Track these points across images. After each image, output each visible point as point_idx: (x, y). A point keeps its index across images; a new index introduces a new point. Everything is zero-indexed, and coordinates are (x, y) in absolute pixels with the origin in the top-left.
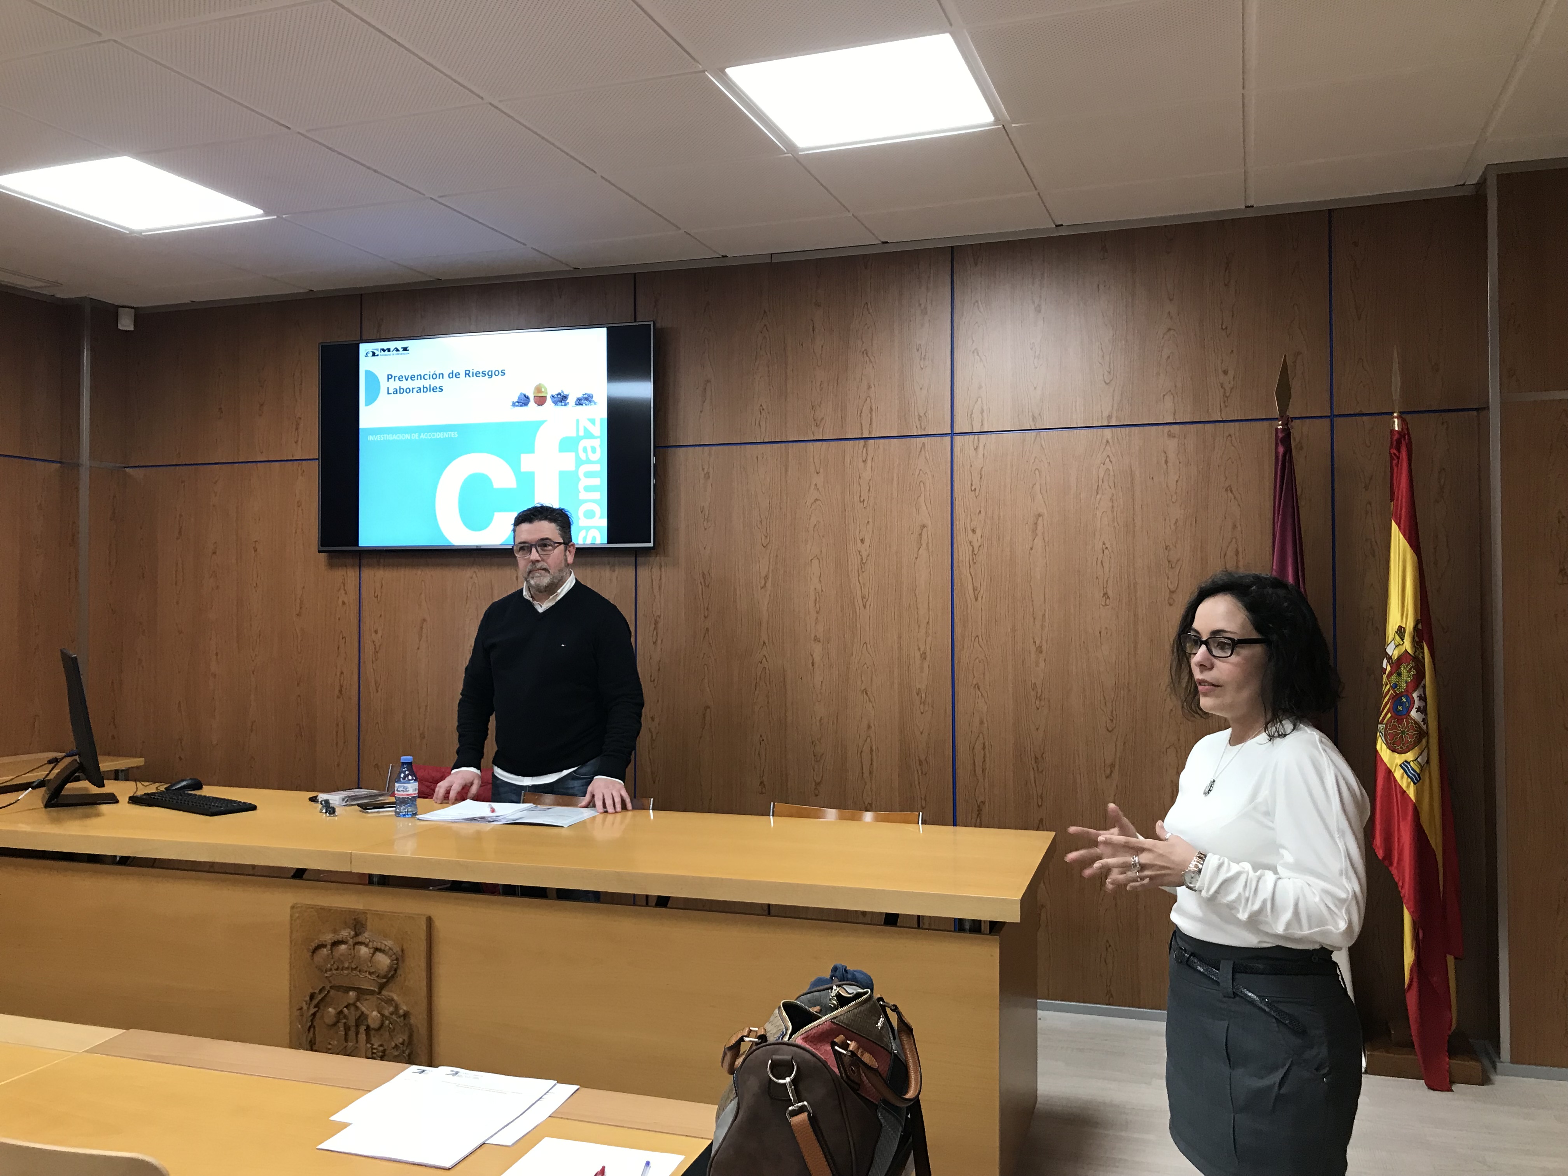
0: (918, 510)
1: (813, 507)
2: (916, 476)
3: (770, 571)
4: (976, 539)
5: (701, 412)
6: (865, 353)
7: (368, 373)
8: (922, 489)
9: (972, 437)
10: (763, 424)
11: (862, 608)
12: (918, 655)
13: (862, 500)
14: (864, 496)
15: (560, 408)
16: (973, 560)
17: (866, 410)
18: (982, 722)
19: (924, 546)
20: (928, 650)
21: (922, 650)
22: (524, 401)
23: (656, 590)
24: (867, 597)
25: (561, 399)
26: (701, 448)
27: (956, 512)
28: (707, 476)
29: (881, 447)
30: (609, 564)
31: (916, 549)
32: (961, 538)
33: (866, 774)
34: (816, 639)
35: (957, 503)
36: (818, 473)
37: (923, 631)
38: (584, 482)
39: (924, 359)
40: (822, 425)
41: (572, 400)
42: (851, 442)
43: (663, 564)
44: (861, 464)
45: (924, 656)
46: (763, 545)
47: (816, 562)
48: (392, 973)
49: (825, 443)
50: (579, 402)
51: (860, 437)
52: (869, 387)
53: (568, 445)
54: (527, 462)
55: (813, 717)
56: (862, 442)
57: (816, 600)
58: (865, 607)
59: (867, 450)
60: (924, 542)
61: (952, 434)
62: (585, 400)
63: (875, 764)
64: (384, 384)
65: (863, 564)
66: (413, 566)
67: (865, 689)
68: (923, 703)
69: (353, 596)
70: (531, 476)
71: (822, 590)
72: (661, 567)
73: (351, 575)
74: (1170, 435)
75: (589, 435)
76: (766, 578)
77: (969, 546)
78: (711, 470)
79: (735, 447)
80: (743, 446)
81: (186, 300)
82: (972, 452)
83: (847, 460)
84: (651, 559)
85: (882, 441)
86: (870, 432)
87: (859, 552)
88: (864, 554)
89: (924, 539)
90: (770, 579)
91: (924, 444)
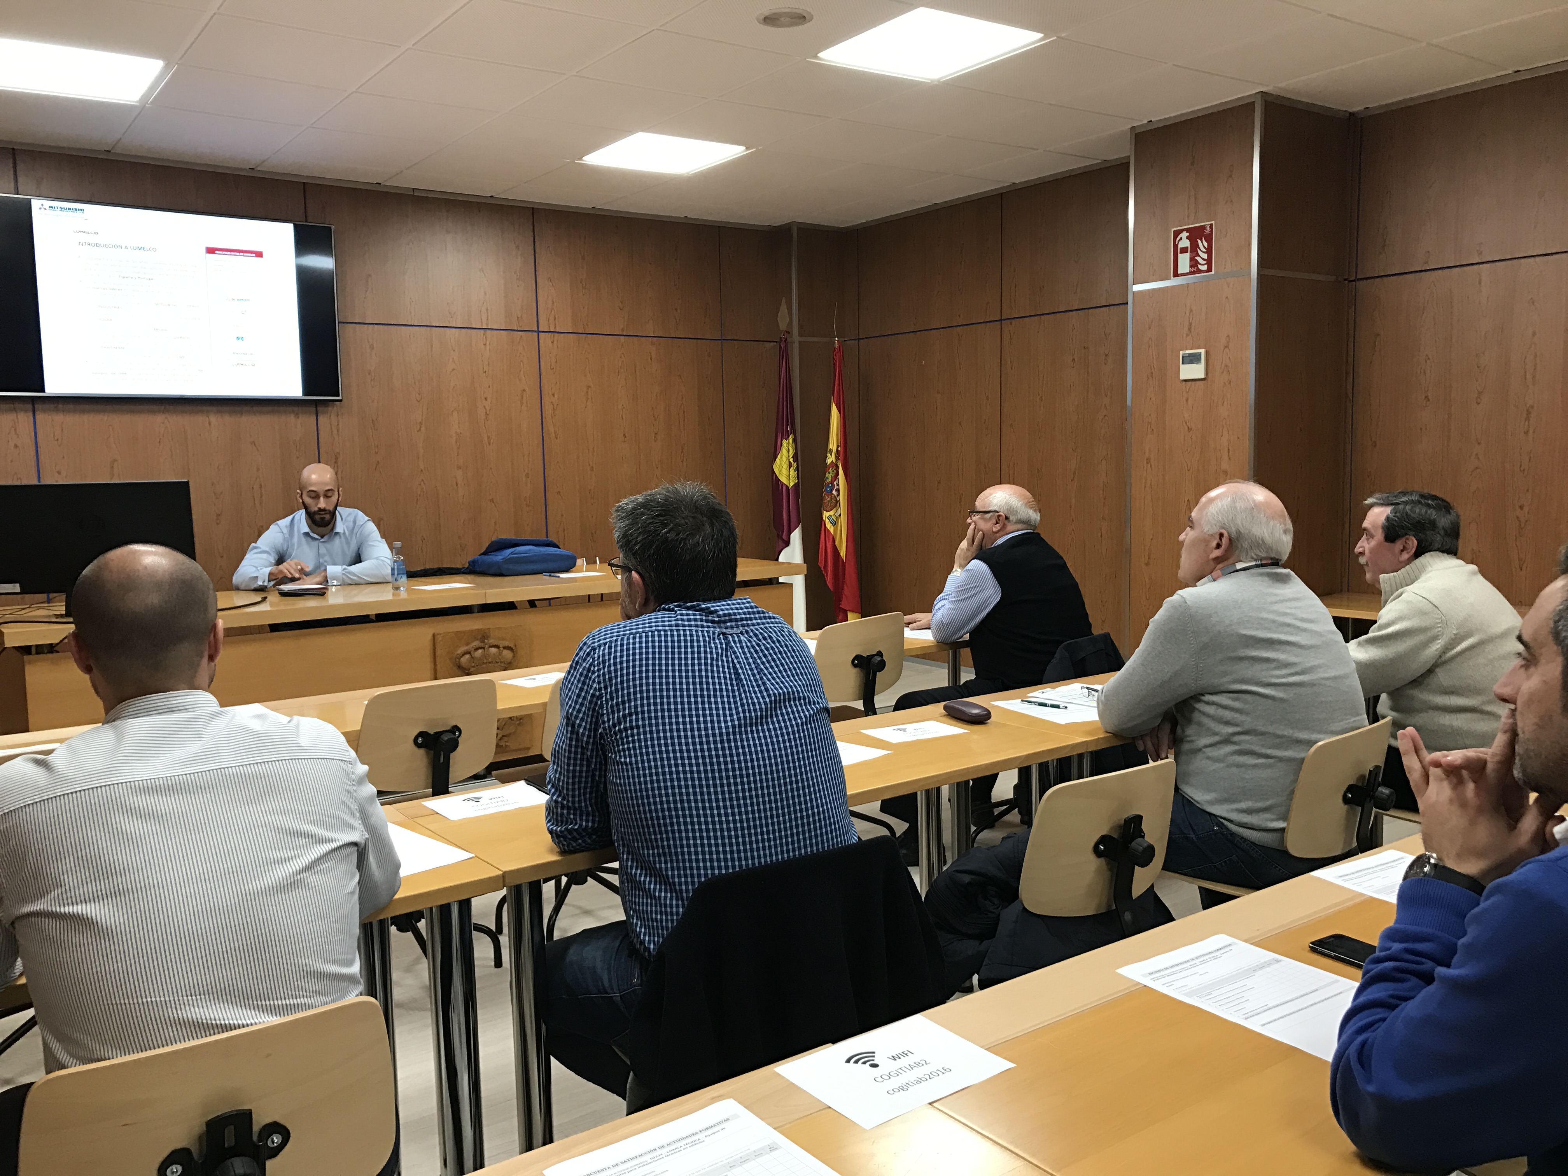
0: (520, 380)
1: (453, 374)
2: (518, 357)
3: (424, 419)
4: (554, 400)
5: (365, 298)
6: (482, 270)
8: (522, 366)
9: (550, 334)
10: (415, 312)
11: (488, 445)
12: (524, 476)
13: (483, 371)
14: (485, 368)
16: (554, 413)
17: (484, 310)
18: (562, 515)
19: (525, 404)
20: (530, 471)
21: (526, 472)
23: (335, 432)
24: (490, 437)
26: (365, 325)
27: (543, 382)
28: (373, 348)
29: (496, 336)
30: (293, 412)
31: (520, 408)
32: (546, 399)
34: (459, 467)
35: (543, 377)
36: (454, 350)
37: (526, 458)
39: (519, 280)
40: (455, 317)
42: (475, 331)
43: (339, 413)
44: (483, 346)
45: (527, 475)
46: (417, 401)
47: (455, 413)
49: (457, 330)
51: (481, 327)
52: (485, 294)
56: (482, 331)
57: (456, 440)
58: (490, 444)
59: (486, 337)
60: (524, 401)
61: (538, 332)
65: (487, 414)
67: (492, 499)
69: (27, 440)
71: (461, 433)
72: (338, 416)
73: (23, 419)
76: (421, 423)
77: (551, 405)
78: (375, 343)
79: (391, 326)
80: (397, 327)
82: (549, 344)
83: (473, 343)
84: (330, 409)
86: (487, 324)
87: (484, 407)
88: (488, 408)
89: (525, 398)
90: (423, 425)
91: (521, 337)
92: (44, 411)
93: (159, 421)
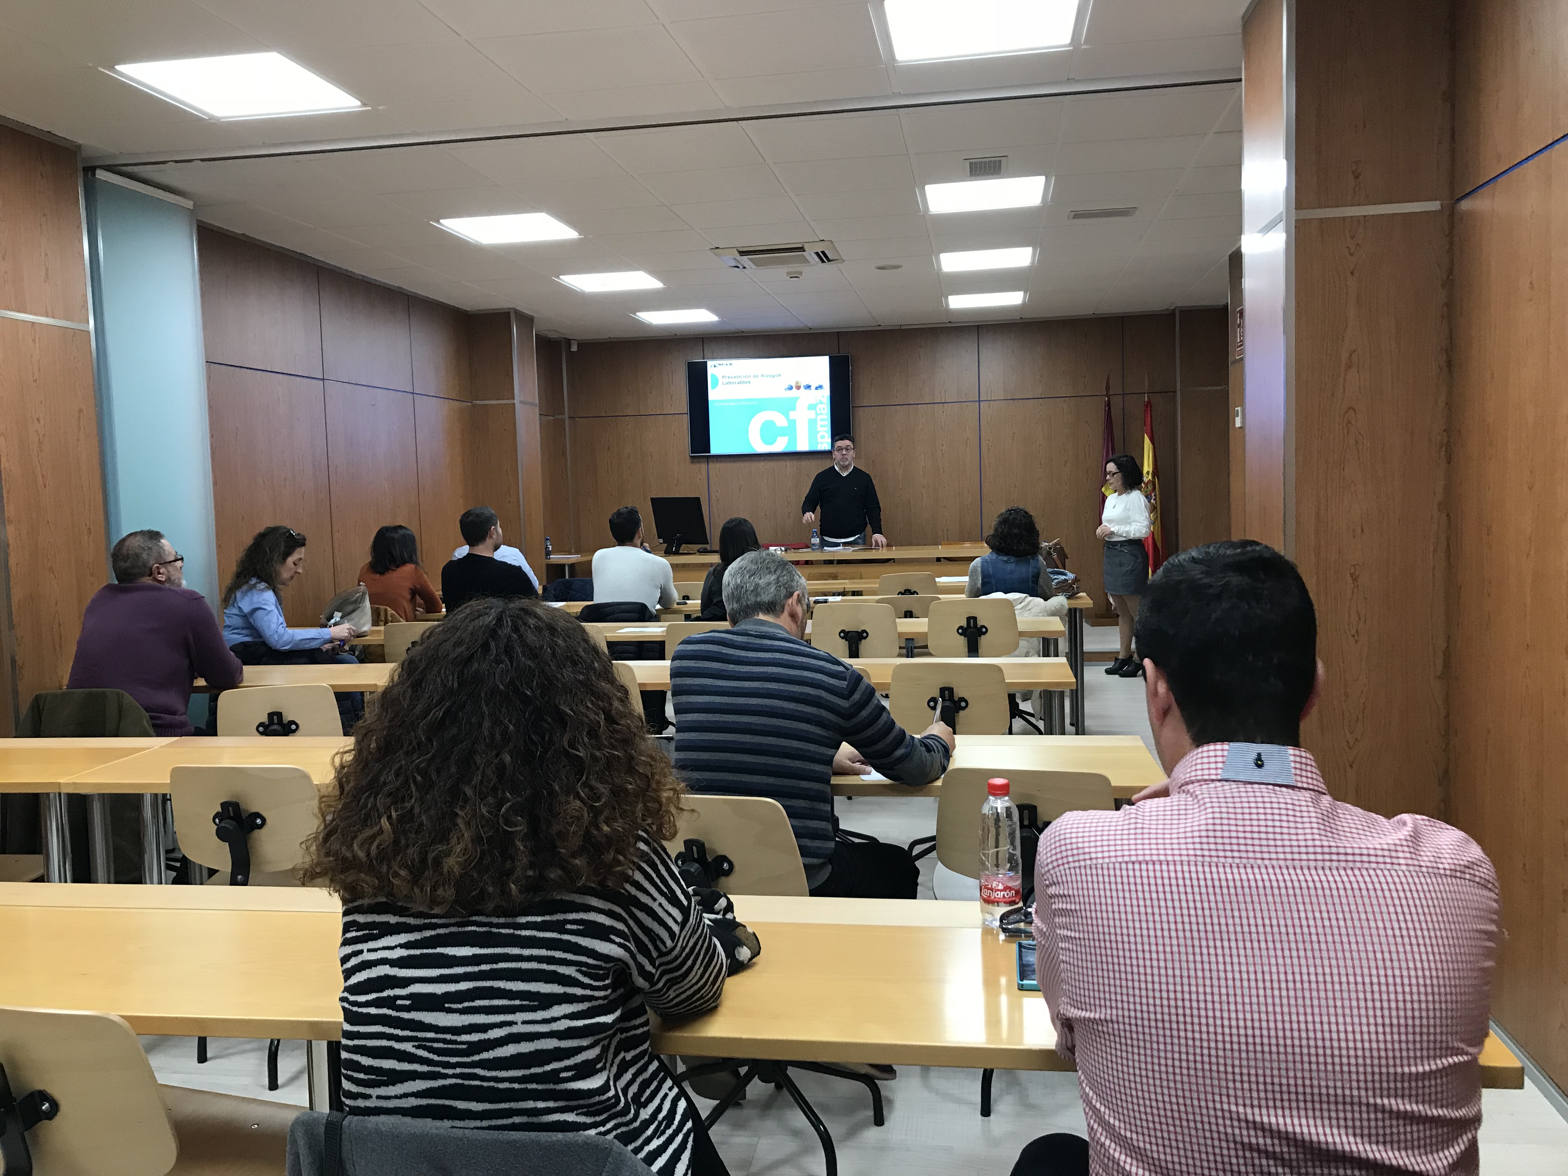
0: (966, 432)
1: (921, 431)
2: (965, 418)
4: (990, 443)
5: (871, 392)
6: (942, 368)
7: (712, 375)
8: (968, 422)
9: (987, 402)
10: (898, 397)
11: (943, 473)
12: (966, 490)
13: (942, 428)
15: (808, 391)
16: (989, 451)
17: (943, 391)
19: (968, 446)
20: (971, 488)
21: (968, 488)
22: (791, 388)
24: (945, 468)
25: (808, 387)
26: (870, 407)
27: (981, 432)
28: (873, 419)
29: (950, 406)
31: (965, 449)
32: (983, 443)
34: (923, 486)
35: (982, 429)
36: (923, 417)
37: (968, 481)
38: (819, 423)
39: (967, 370)
40: (924, 398)
41: (813, 388)
42: (937, 405)
44: (941, 413)
47: (922, 454)
49: (925, 405)
50: (817, 388)
51: (940, 402)
52: (944, 382)
53: (812, 407)
54: (792, 415)
55: (923, 518)
57: (923, 470)
59: (943, 408)
61: (979, 401)
62: (820, 387)
64: (721, 380)
65: (943, 454)
66: (734, 461)
67: (945, 505)
68: (969, 510)
70: (795, 421)
71: (926, 466)
73: (704, 466)
74: (1065, 401)
75: (821, 402)
77: (987, 446)
78: (875, 417)
79: (886, 407)
80: (889, 406)
81: (607, 337)
82: (988, 408)
83: (935, 412)
85: (949, 404)
86: (945, 400)
87: (941, 450)
91: (968, 405)
92: (713, 462)
93: (762, 465)
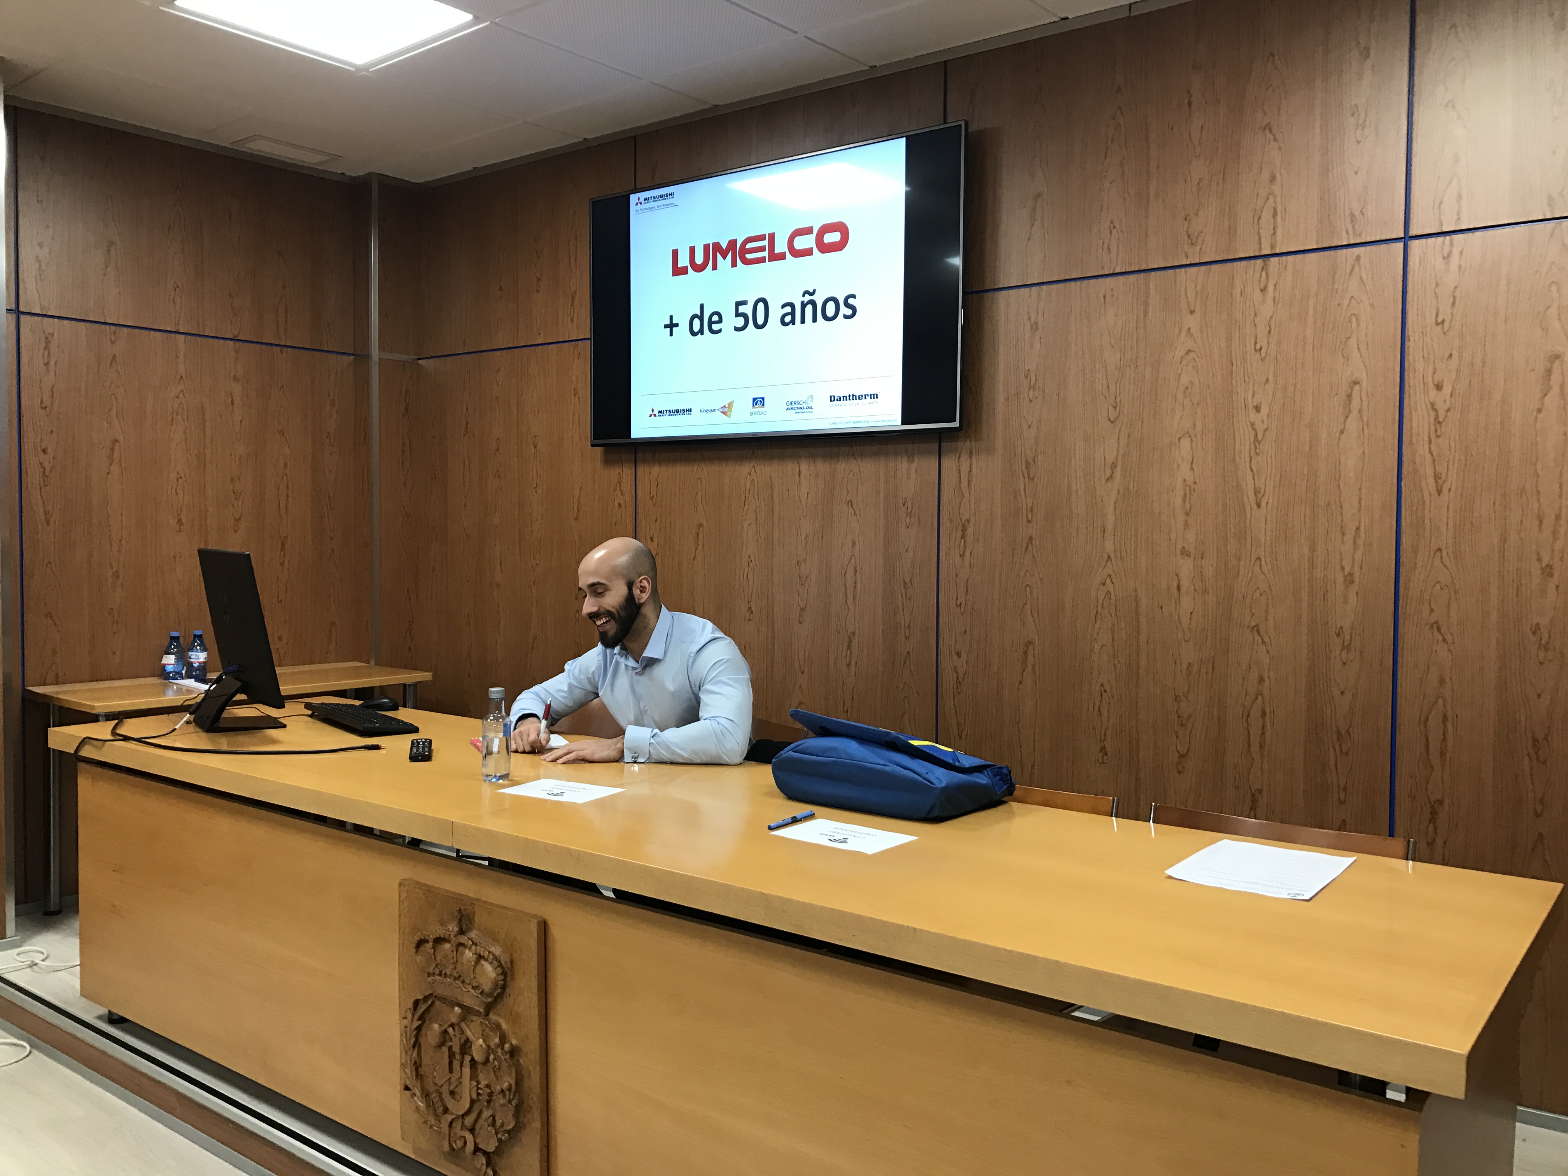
0: (1346, 358)
1: (1184, 362)
2: (1345, 306)
3: (1120, 456)
4: (1442, 399)
5: (1029, 239)
6: (1268, 128)
8: (1354, 325)
9: (1440, 239)
10: (1114, 248)
11: (1255, 507)
12: (1340, 578)
13: (1258, 347)
14: (1262, 342)
16: (1436, 431)
17: (1267, 215)
18: (1442, 681)
19: (1354, 414)
20: (1357, 569)
21: (1347, 570)
23: (965, 485)
24: (1262, 491)
26: (1027, 290)
27: (1409, 359)
28: (1035, 327)
29: (1290, 268)
30: (906, 452)
31: (1342, 418)
32: (1417, 400)
33: (1255, 748)
34: (1185, 553)
35: (1410, 345)
36: (1192, 312)
37: (1349, 539)
39: (1363, 128)
40: (1200, 241)
42: (1243, 263)
43: (974, 450)
45: (1349, 580)
46: (1110, 420)
47: (1185, 443)
48: (499, 991)
49: (1203, 268)
51: (1257, 254)
52: (1273, 179)
55: (1178, 664)
56: (1259, 262)
57: (1185, 495)
58: (1259, 506)
59: (1267, 274)
60: (1355, 408)
61: (1407, 238)
63: (1268, 733)
65: (1257, 441)
66: (689, 460)
67: (1257, 625)
68: (1346, 648)
69: (629, 497)
71: (1195, 483)
72: (971, 454)
73: (627, 472)
76: (1114, 466)
77: (1431, 411)
78: (1040, 319)
79: (1073, 283)
80: (1085, 282)
82: (1439, 263)
83: (1237, 292)
84: (960, 444)
85: (1290, 258)
86: (1273, 247)
87: (1252, 424)
88: (1260, 427)
89: (1356, 402)
90: (1119, 468)
91: (1358, 258)
92: (637, 459)
